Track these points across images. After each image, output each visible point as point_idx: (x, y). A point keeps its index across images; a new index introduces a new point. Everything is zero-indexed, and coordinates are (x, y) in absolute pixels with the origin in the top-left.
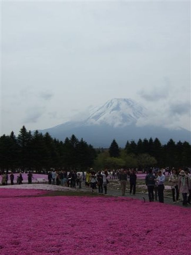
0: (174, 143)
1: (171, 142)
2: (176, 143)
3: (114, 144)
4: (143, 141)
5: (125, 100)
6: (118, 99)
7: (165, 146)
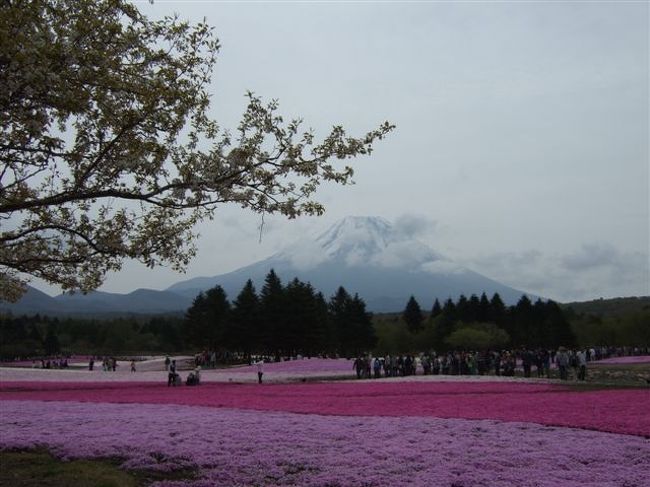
0: (530, 302)
1: (525, 301)
2: (533, 303)
3: (413, 305)
4: (468, 298)
5: (369, 220)
6: (356, 218)
7: (512, 307)
